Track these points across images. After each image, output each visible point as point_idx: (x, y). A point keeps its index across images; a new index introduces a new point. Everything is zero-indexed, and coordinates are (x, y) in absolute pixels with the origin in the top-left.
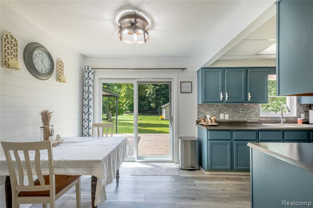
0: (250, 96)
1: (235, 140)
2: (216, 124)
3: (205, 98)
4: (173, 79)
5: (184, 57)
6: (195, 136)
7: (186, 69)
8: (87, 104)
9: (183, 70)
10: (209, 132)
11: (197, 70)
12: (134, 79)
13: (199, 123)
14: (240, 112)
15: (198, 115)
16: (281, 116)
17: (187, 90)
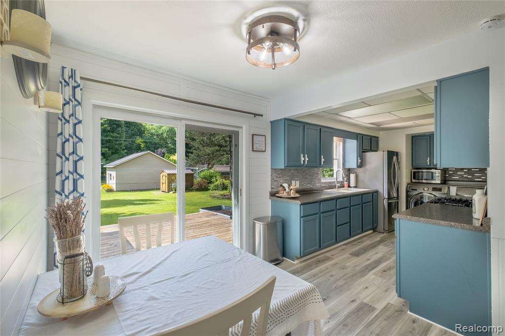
0: (323, 160)
1: (323, 213)
2: (297, 195)
3: (288, 161)
4: (241, 127)
5: (257, 96)
6: (268, 215)
7: (262, 116)
8: (71, 170)
9: (255, 117)
10: (302, 206)
11: (271, 120)
12: (181, 119)
13: (277, 195)
14: (308, 177)
15: (271, 184)
16: (335, 180)
17: (260, 148)
